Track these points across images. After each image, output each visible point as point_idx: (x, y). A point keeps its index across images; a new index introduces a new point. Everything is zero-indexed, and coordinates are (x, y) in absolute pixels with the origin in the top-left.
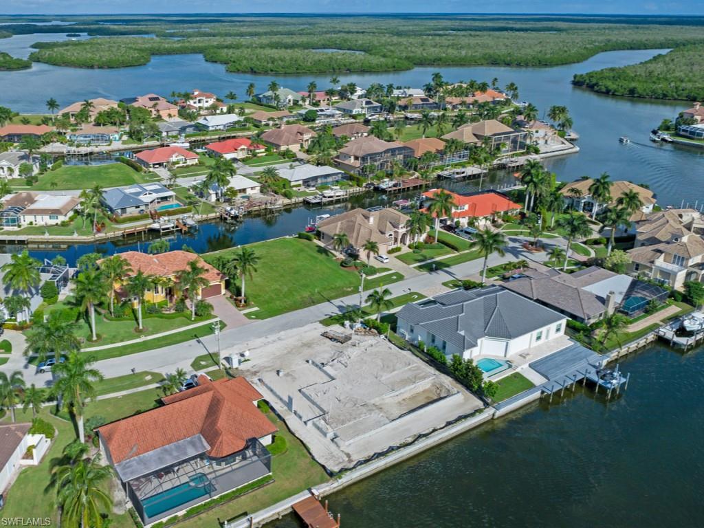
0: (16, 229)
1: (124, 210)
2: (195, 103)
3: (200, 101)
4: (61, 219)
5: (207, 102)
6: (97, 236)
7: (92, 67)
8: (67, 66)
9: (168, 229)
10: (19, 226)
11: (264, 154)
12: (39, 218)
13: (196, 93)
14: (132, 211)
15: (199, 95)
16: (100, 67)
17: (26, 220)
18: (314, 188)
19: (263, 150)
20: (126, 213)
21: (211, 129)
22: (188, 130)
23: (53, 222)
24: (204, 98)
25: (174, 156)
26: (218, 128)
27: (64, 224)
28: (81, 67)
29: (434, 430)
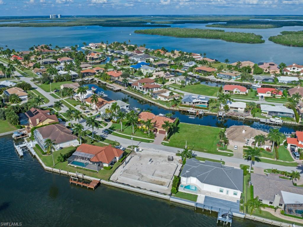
0: (155, 99)
1: (185, 102)
2: (291, 69)
3: (294, 69)
4: (167, 100)
5: (297, 69)
6: (170, 108)
7: (289, 45)
8: (279, 44)
9: (193, 113)
10: (156, 99)
11: (280, 97)
12: (162, 98)
13: (294, 65)
14: (187, 103)
15: (294, 66)
16: (293, 46)
17: (159, 97)
18: (271, 116)
19: (281, 96)
20: (185, 103)
21: (279, 82)
22: (270, 80)
23: (164, 100)
24: (296, 68)
25: (235, 89)
26: (283, 82)
27: (167, 102)
28: (284, 45)
29: (145, 189)
